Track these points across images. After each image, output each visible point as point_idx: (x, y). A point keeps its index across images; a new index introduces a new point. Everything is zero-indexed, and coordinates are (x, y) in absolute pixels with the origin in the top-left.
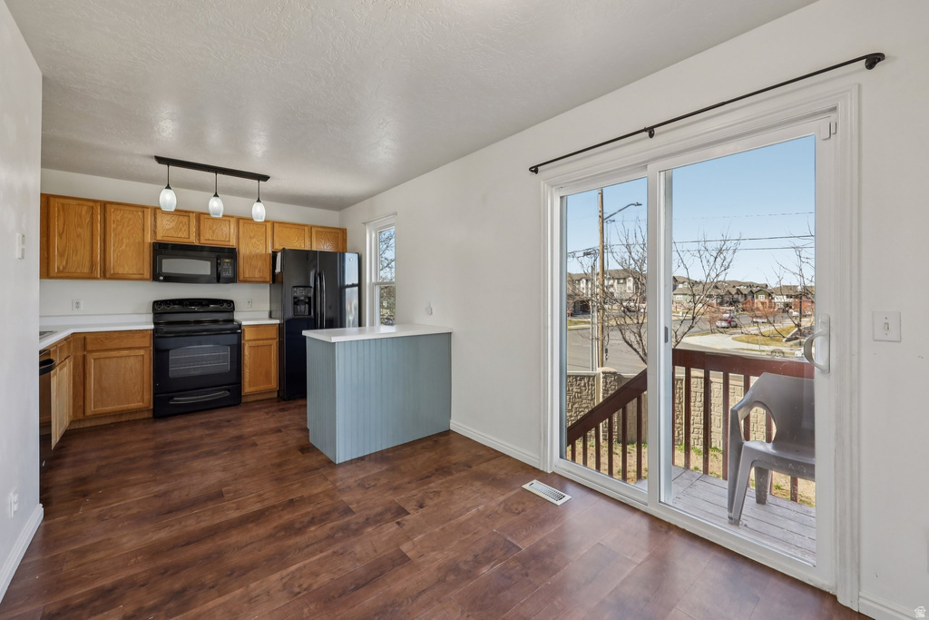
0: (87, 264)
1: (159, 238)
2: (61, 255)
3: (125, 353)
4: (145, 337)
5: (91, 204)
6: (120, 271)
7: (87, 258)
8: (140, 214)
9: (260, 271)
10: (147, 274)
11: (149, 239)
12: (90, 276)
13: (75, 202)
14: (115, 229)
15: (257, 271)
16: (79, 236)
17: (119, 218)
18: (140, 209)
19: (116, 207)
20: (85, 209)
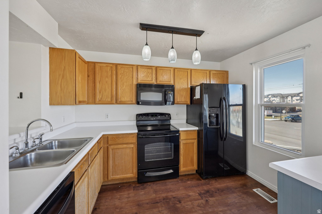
0: (110, 96)
1: (139, 81)
2: (100, 92)
3: (125, 146)
4: (133, 137)
5: (111, 65)
6: (123, 100)
7: (110, 94)
8: (131, 69)
9: (184, 98)
10: (134, 101)
11: (135, 83)
12: (111, 103)
13: (105, 65)
14: (121, 78)
15: (183, 97)
16: (106, 82)
17: (122, 72)
18: (131, 67)
19: (121, 66)
20: (109, 68)
